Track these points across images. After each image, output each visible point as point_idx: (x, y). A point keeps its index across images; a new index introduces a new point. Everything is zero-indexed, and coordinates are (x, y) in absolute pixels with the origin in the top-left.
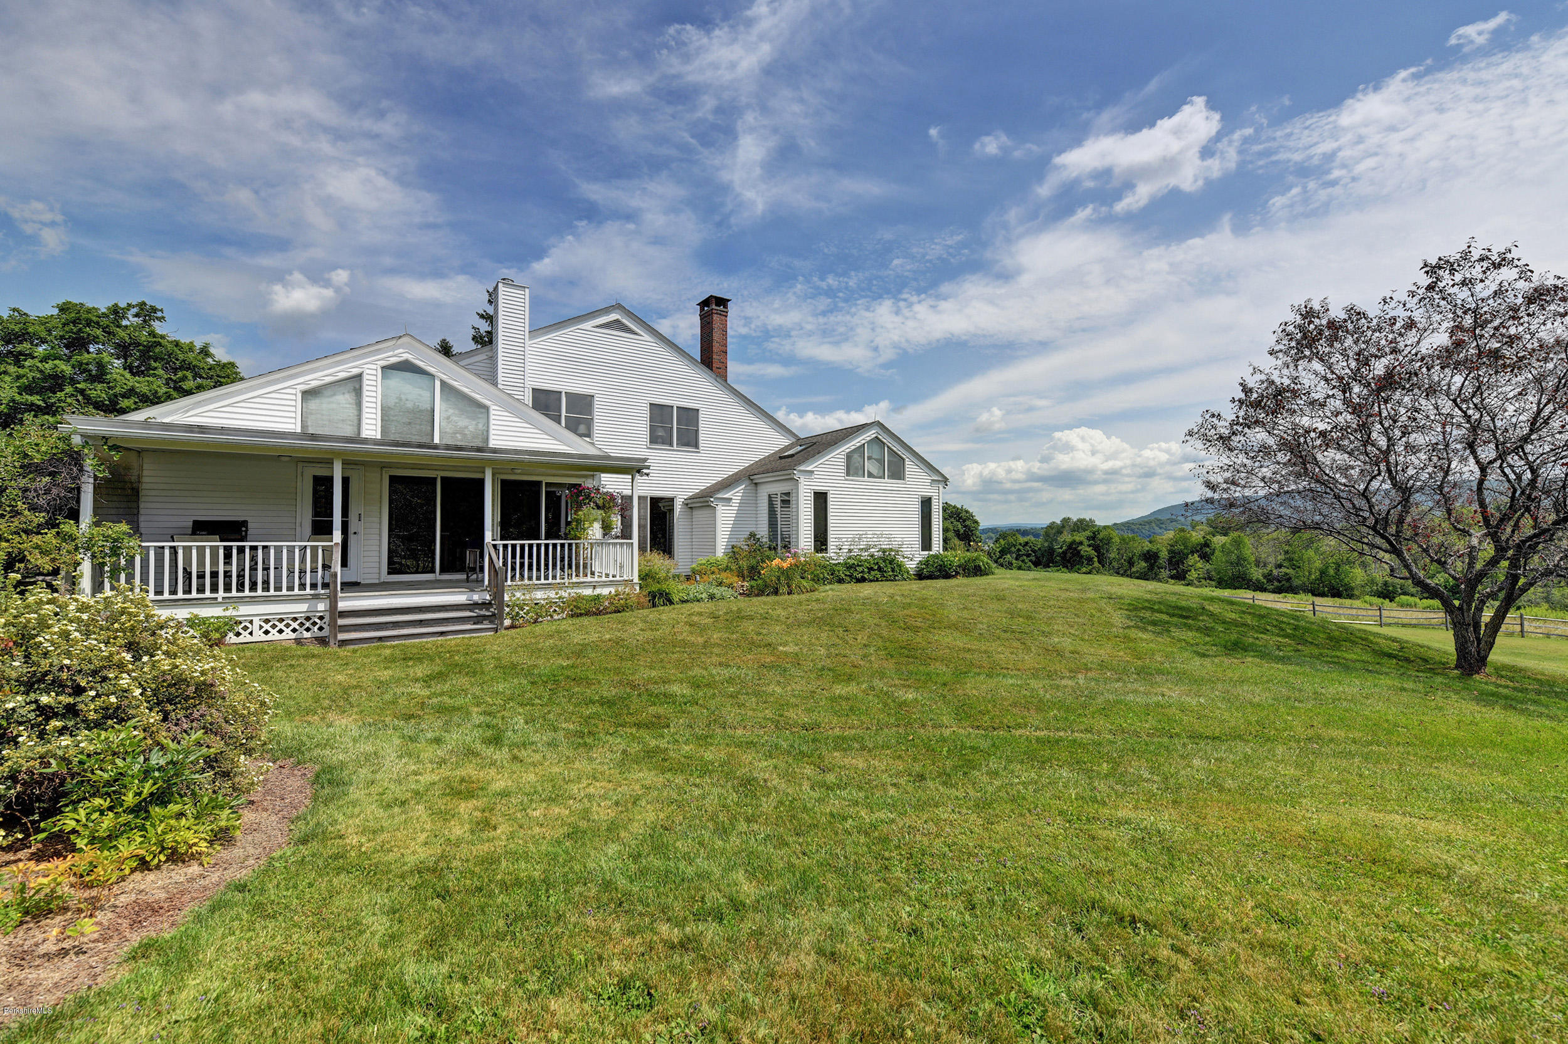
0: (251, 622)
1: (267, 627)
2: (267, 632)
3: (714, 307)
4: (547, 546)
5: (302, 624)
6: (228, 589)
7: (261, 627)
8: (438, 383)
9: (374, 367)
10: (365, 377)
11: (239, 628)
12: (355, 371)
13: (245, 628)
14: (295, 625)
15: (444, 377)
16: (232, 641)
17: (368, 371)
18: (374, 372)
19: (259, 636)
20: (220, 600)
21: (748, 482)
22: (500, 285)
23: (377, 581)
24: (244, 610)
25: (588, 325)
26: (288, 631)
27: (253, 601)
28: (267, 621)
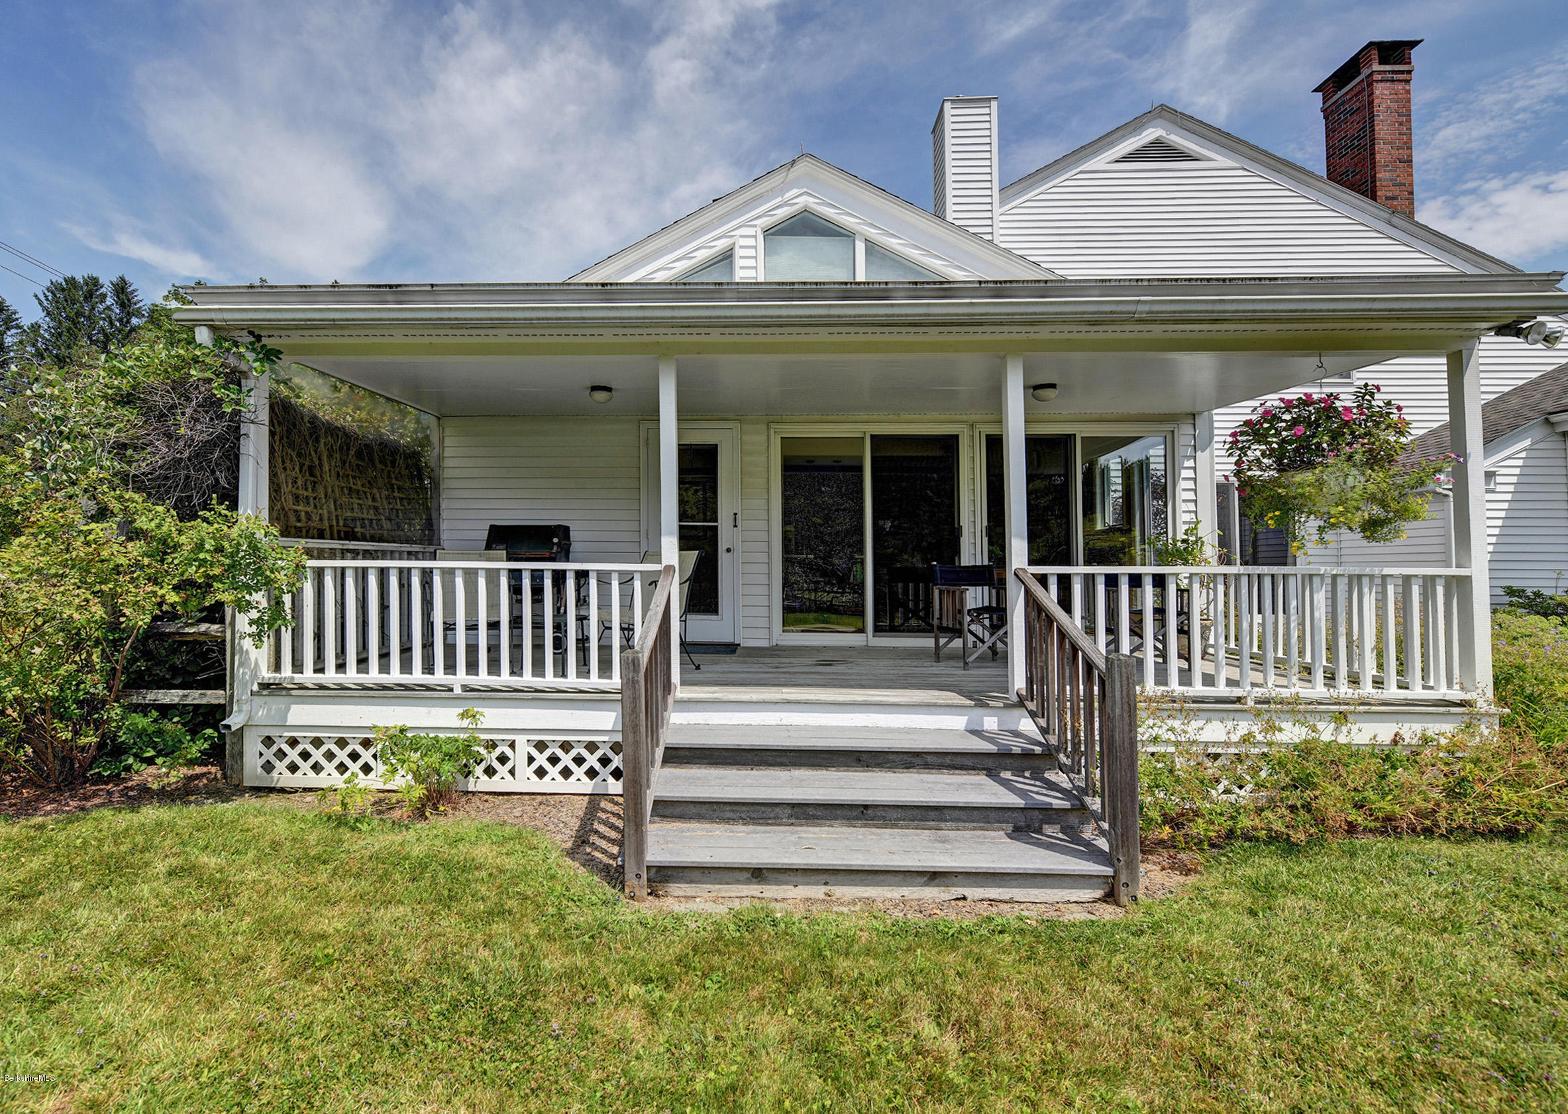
0: (512, 745)
1: (541, 759)
2: (541, 772)
3: (1376, 67)
4: (1089, 580)
5: (605, 761)
6: (472, 667)
7: (531, 760)
8: (860, 247)
9: (751, 231)
10: (739, 252)
11: (492, 758)
12: (722, 244)
13: (503, 759)
14: (592, 760)
15: (872, 233)
16: (480, 788)
17: (743, 242)
18: (752, 242)
19: (526, 782)
20: (458, 691)
21: (1540, 432)
22: (947, 105)
23: (764, 644)
24: (494, 717)
25: (1100, 161)
26: (579, 772)
27: (514, 696)
28: (541, 746)
